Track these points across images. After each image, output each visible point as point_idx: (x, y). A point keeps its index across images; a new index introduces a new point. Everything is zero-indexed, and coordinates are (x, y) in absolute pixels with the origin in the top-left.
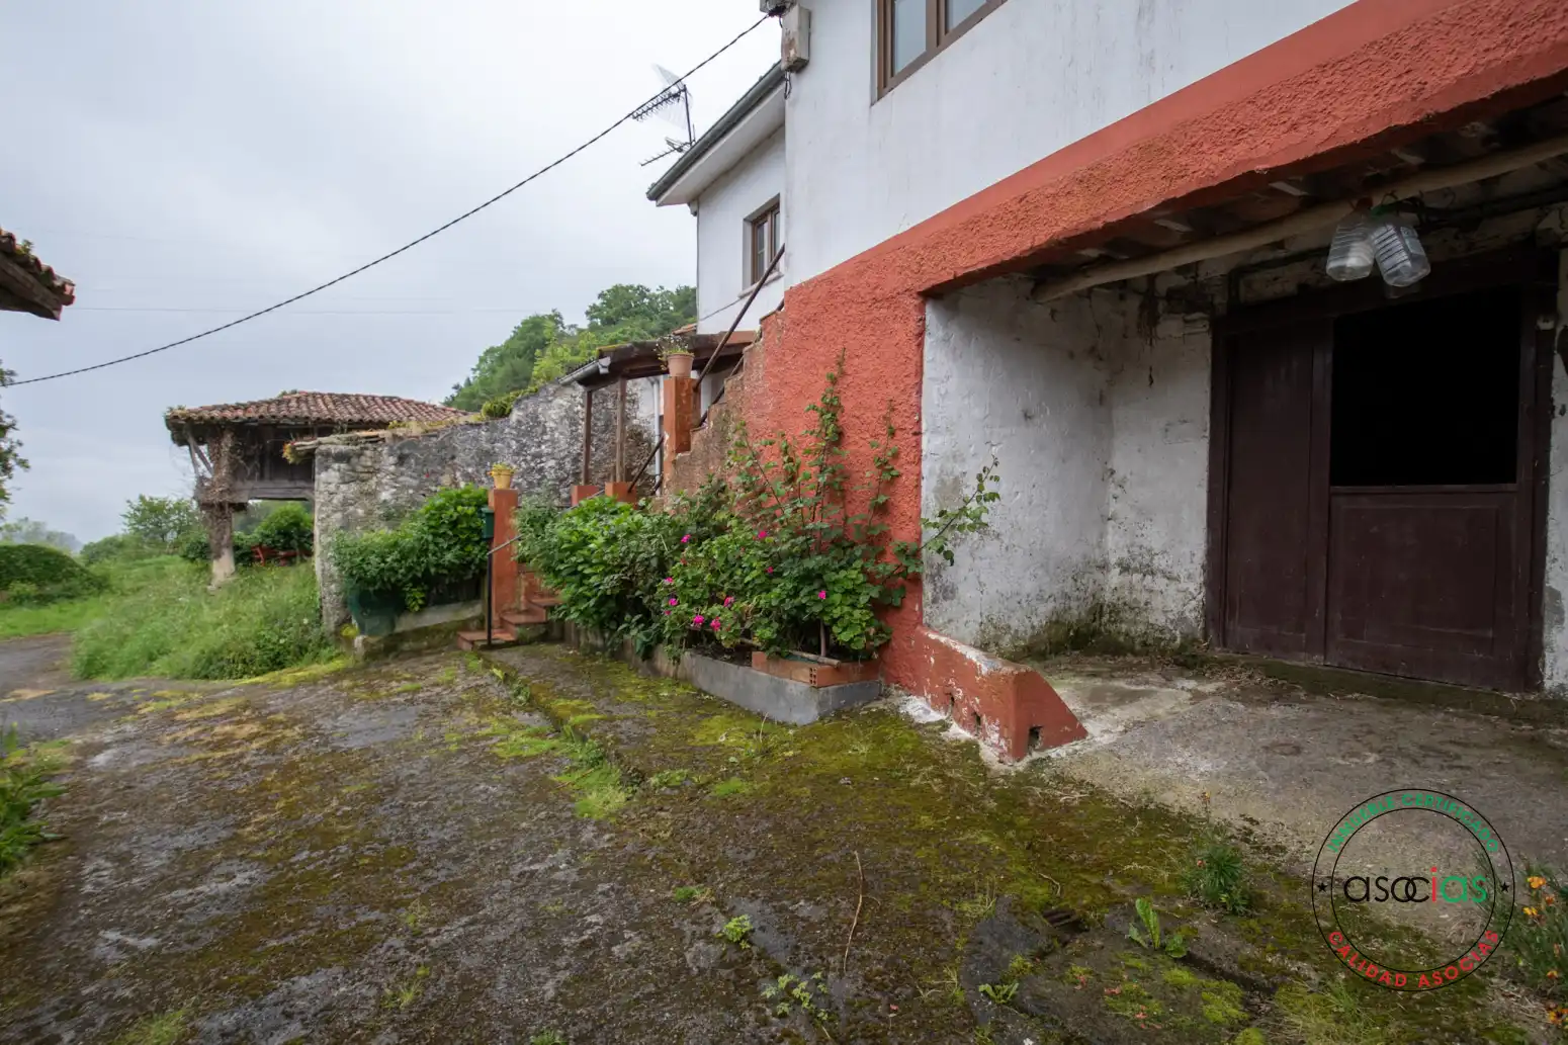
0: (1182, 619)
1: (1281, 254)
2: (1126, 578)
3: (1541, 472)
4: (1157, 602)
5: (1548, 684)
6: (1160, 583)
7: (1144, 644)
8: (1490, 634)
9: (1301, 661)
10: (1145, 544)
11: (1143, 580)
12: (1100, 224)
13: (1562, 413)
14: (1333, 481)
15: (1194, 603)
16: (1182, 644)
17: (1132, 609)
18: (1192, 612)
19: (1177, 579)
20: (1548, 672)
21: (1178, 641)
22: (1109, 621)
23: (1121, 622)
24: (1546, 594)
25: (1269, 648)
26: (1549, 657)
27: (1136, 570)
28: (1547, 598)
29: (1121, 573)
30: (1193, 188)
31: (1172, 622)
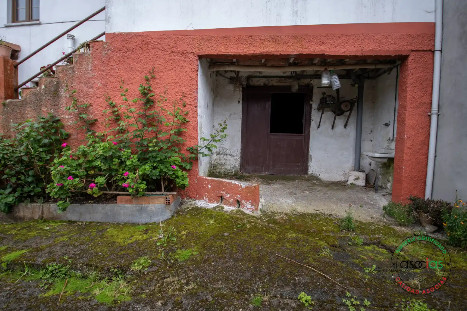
0: (235, 167)
1: (260, 75)
2: (218, 156)
3: (309, 132)
4: (228, 163)
5: (309, 173)
6: (229, 157)
7: (225, 174)
8: (299, 164)
9: (264, 174)
10: (224, 147)
11: (223, 157)
12: (278, 54)
13: (313, 120)
14: (271, 132)
15: (238, 162)
16: (235, 174)
17: (220, 165)
18: (237, 165)
19: (234, 156)
20: (309, 171)
21: (234, 173)
22: (213, 169)
23: (217, 169)
24: (309, 156)
25: (256, 172)
26: (309, 168)
27: (221, 154)
28: (309, 157)
29: (217, 155)
30: (309, 53)
31: (232, 168)
